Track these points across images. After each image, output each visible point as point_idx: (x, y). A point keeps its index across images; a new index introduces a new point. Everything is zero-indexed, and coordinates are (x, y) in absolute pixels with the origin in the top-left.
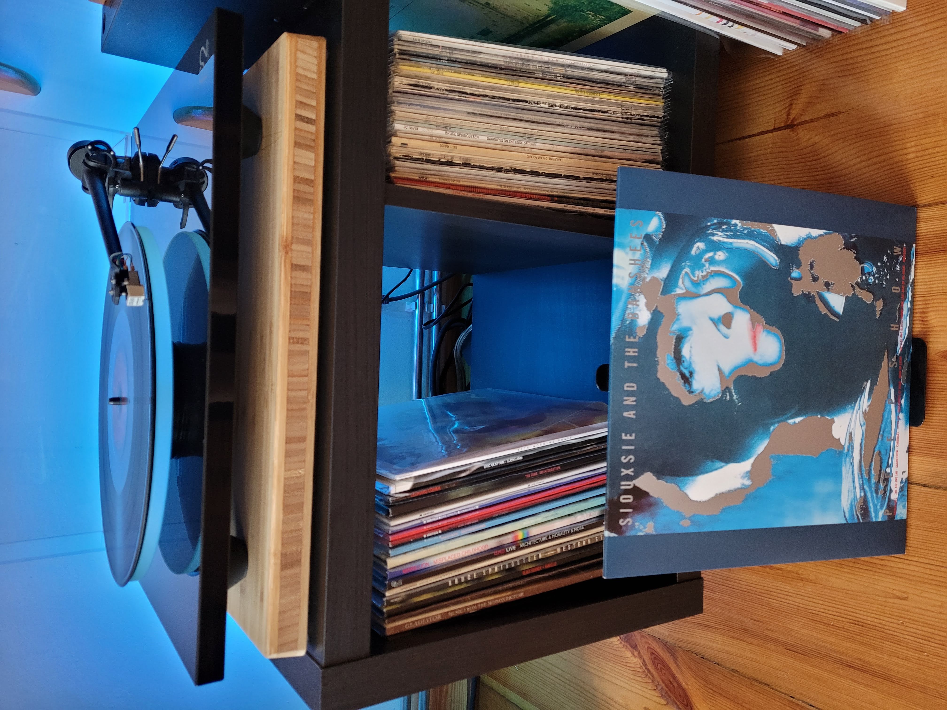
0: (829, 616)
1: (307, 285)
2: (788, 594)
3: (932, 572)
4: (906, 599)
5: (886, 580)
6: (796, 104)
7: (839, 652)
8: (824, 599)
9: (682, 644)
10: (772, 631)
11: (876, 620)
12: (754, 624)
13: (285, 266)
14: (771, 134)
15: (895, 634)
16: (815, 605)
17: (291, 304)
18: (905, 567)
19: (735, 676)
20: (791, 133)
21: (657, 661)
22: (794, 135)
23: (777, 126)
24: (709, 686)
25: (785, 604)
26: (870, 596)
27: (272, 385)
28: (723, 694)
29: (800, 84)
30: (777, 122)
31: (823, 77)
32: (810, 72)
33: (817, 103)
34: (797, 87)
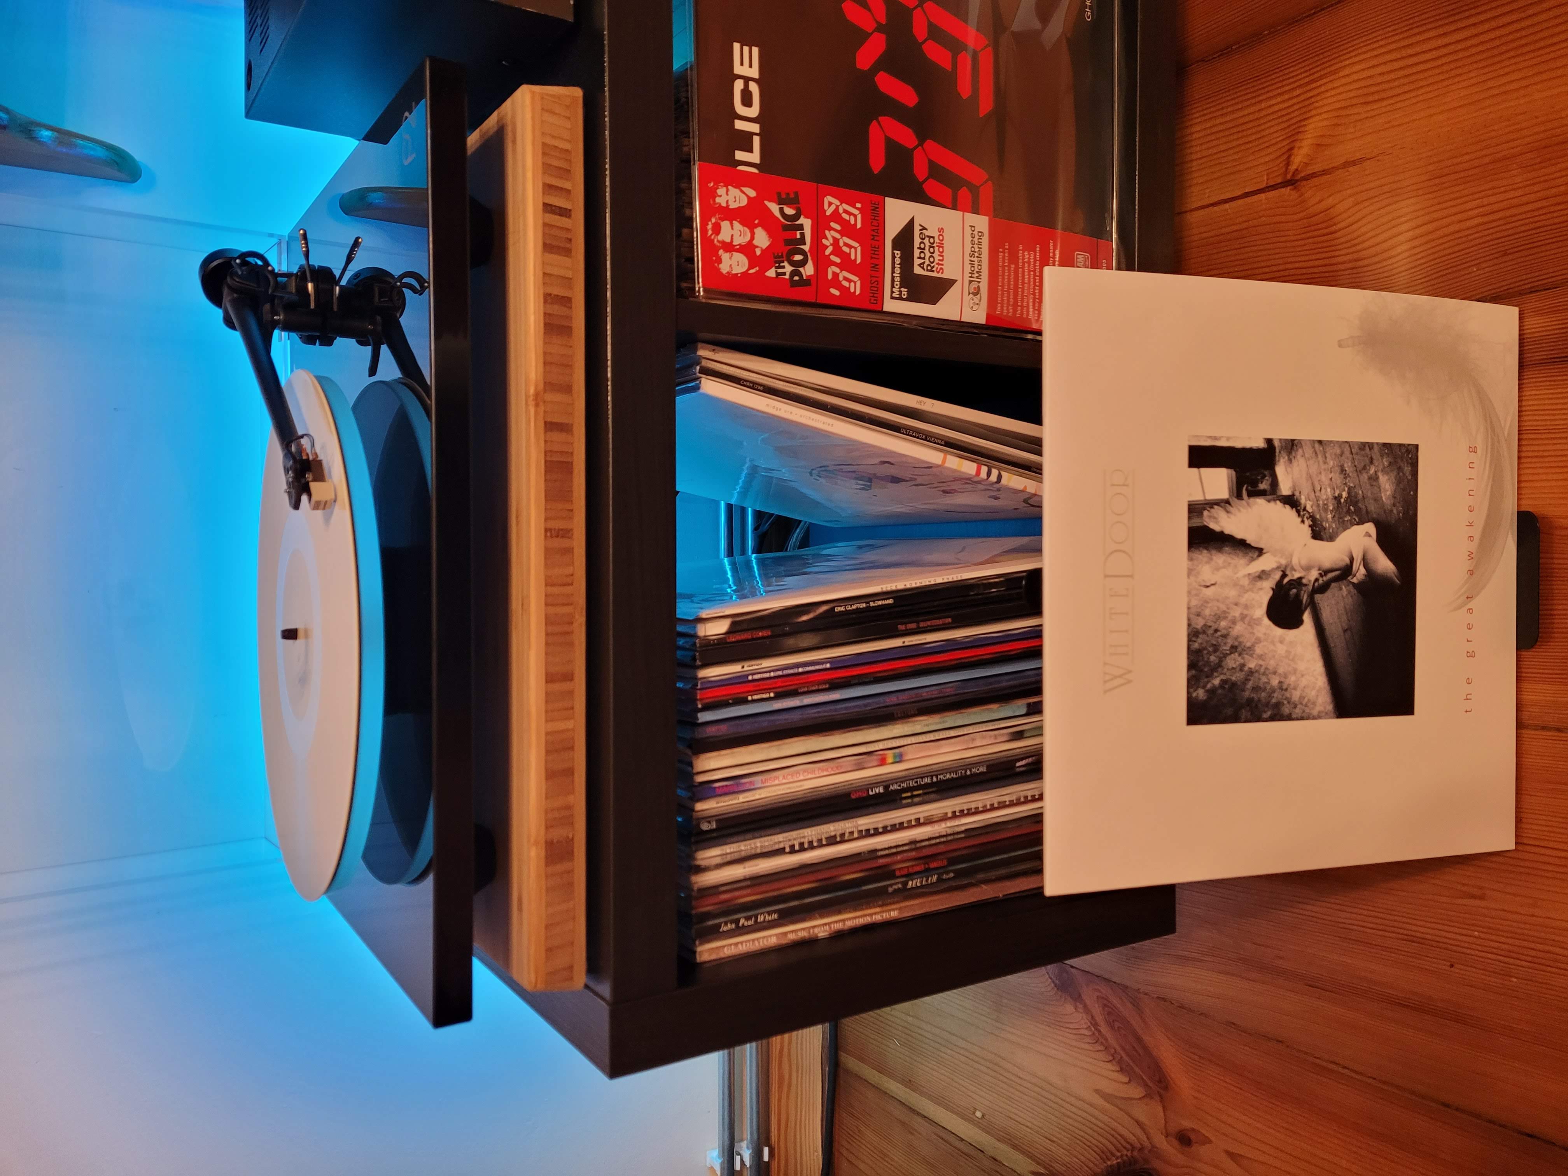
1: (567, 453)
4: (1482, 898)
6: (1299, 148)
7: (1386, 985)
9: (1149, 989)
10: (1286, 960)
13: (535, 424)
14: (1262, 196)
15: (1469, 951)
17: (546, 480)
19: (1231, 1032)
20: (1293, 193)
21: (1112, 1017)
22: (1296, 195)
23: (1271, 182)
24: (1194, 1050)
28: (1215, 1060)
29: (1304, 117)
30: (1271, 176)
31: (1338, 105)
32: (1319, 98)
33: (1330, 145)
34: (1300, 121)
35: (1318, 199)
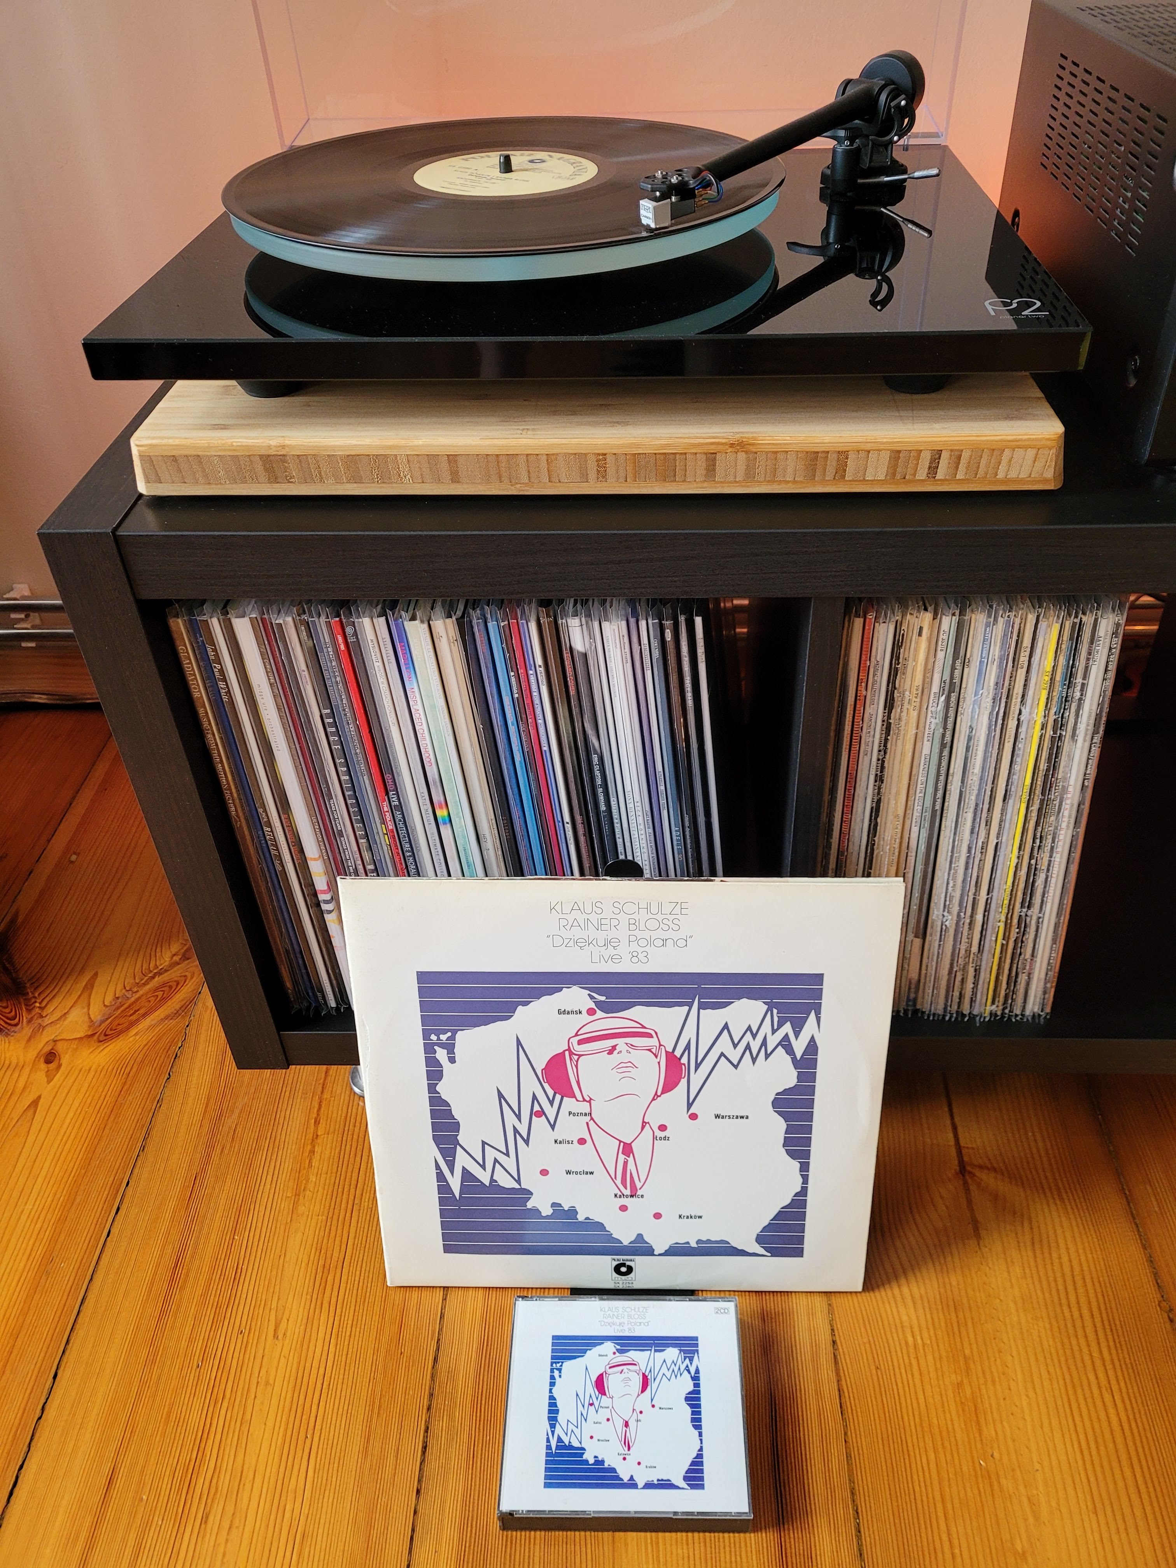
0: (247, 1233)
1: (685, 475)
2: (276, 1176)
3: (314, 1371)
4: (275, 1336)
5: (301, 1310)
6: (996, 1178)
7: (196, 1247)
8: (269, 1226)
9: (194, 1025)
10: (221, 1155)
11: (244, 1296)
12: (230, 1128)
13: (712, 444)
14: (952, 1142)
15: (226, 1323)
16: (261, 1214)
17: (655, 454)
18: (321, 1335)
19: (153, 1102)
21: (166, 989)
22: (950, 1175)
23: (964, 1151)
24: (135, 1066)
25: (261, 1172)
26: (277, 1288)
27: (533, 430)
28: (125, 1088)
29: (1026, 1182)
32: (1043, 1197)
33: (996, 1206)
34: (1022, 1179)
35: (944, 1194)
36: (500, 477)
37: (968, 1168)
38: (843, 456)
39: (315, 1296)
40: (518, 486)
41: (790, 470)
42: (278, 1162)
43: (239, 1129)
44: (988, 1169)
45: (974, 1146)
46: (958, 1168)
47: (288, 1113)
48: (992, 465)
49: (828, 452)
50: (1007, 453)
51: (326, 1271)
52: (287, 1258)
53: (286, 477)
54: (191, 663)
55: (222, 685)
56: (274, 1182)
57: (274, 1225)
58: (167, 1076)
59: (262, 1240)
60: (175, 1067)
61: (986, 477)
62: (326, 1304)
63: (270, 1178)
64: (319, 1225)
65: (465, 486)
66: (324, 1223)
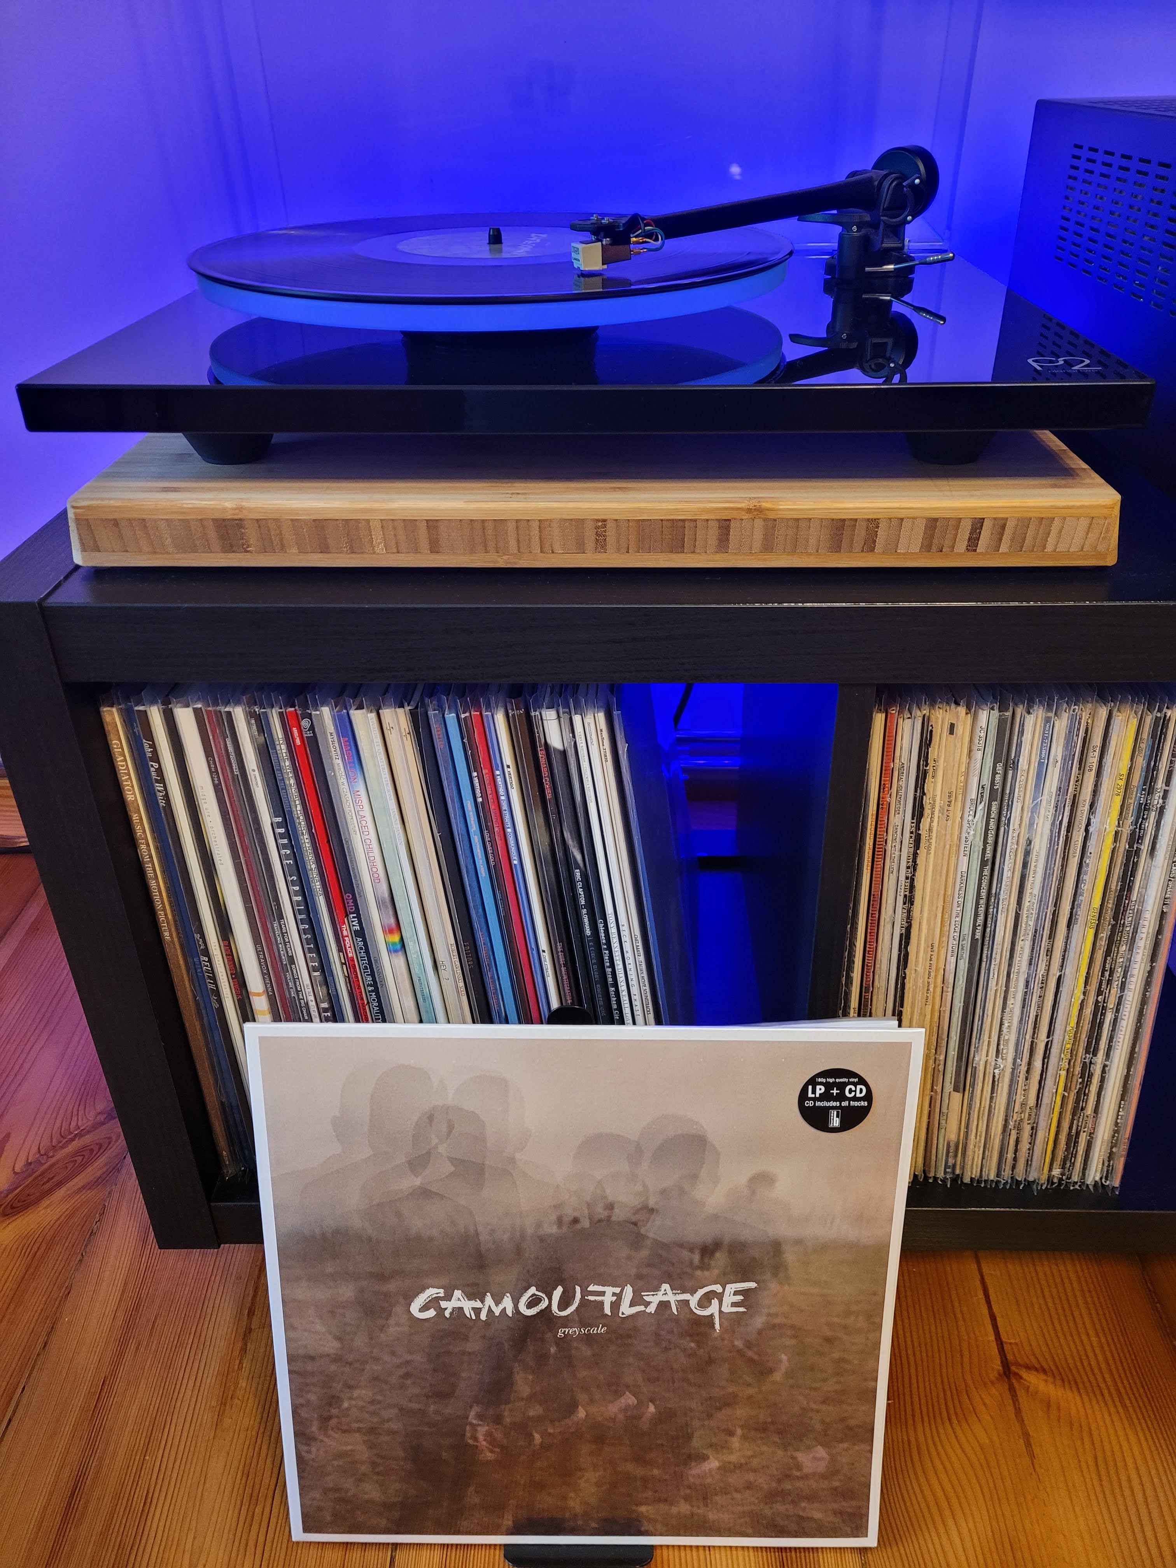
0: (161, 1451)
1: (695, 546)
2: (199, 1379)
5: (221, 1552)
6: (1046, 1381)
8: (188, 1443)
9: (116, 1196)
10: (136, 1353)
11: (153, 1534)
12: (149, 1318)
13: (727, 509)
14: (991, 1336)
16: (179, 1429)
17: (662, 520)
19: (60, 1288)
20: (996, 1373)
21: (86, 1153)
22: (993, 1378)
23: (1007, 1348)
24: (44, 1245)
25: (182, 1373)
26: (193, 1524)
28: (31, 1270)
29: (1081, 1386)
30: (1014, 1346)
31: (1093, 1427)
32: (1102, 1404)
33: (1049, 1417)
34: (1076, 1382)
35: (987, 1401)
36: (485, 546)
37: (1013, 1368)
38: (873, 524)
39: (238, 1534)
40: (505, 557)
41: (812, 541)
42: (203, 1364)
43: (159, 1322)
44: (1036, 1369)
45: (1017, 1341)
46: (1001, 1368)
47: (217, 1301)
48: (1040, 536)
49: (856, 520)
50: (1057, 524)
51: (253, 1502)
52: (207, 1485)
53: (243, 545)
54: (125, 760)
55: (159, 787)
56: (197, 1387)
57: (194, 1442)
58: (79, 1256)
59: (178, 1463)
60: (89, 1247)
61: (1033, 551)
62: (251, 1544)
63: (191, 1383)
64: (247, 1443)
65: (446, 558)
66: (254, 1439)
